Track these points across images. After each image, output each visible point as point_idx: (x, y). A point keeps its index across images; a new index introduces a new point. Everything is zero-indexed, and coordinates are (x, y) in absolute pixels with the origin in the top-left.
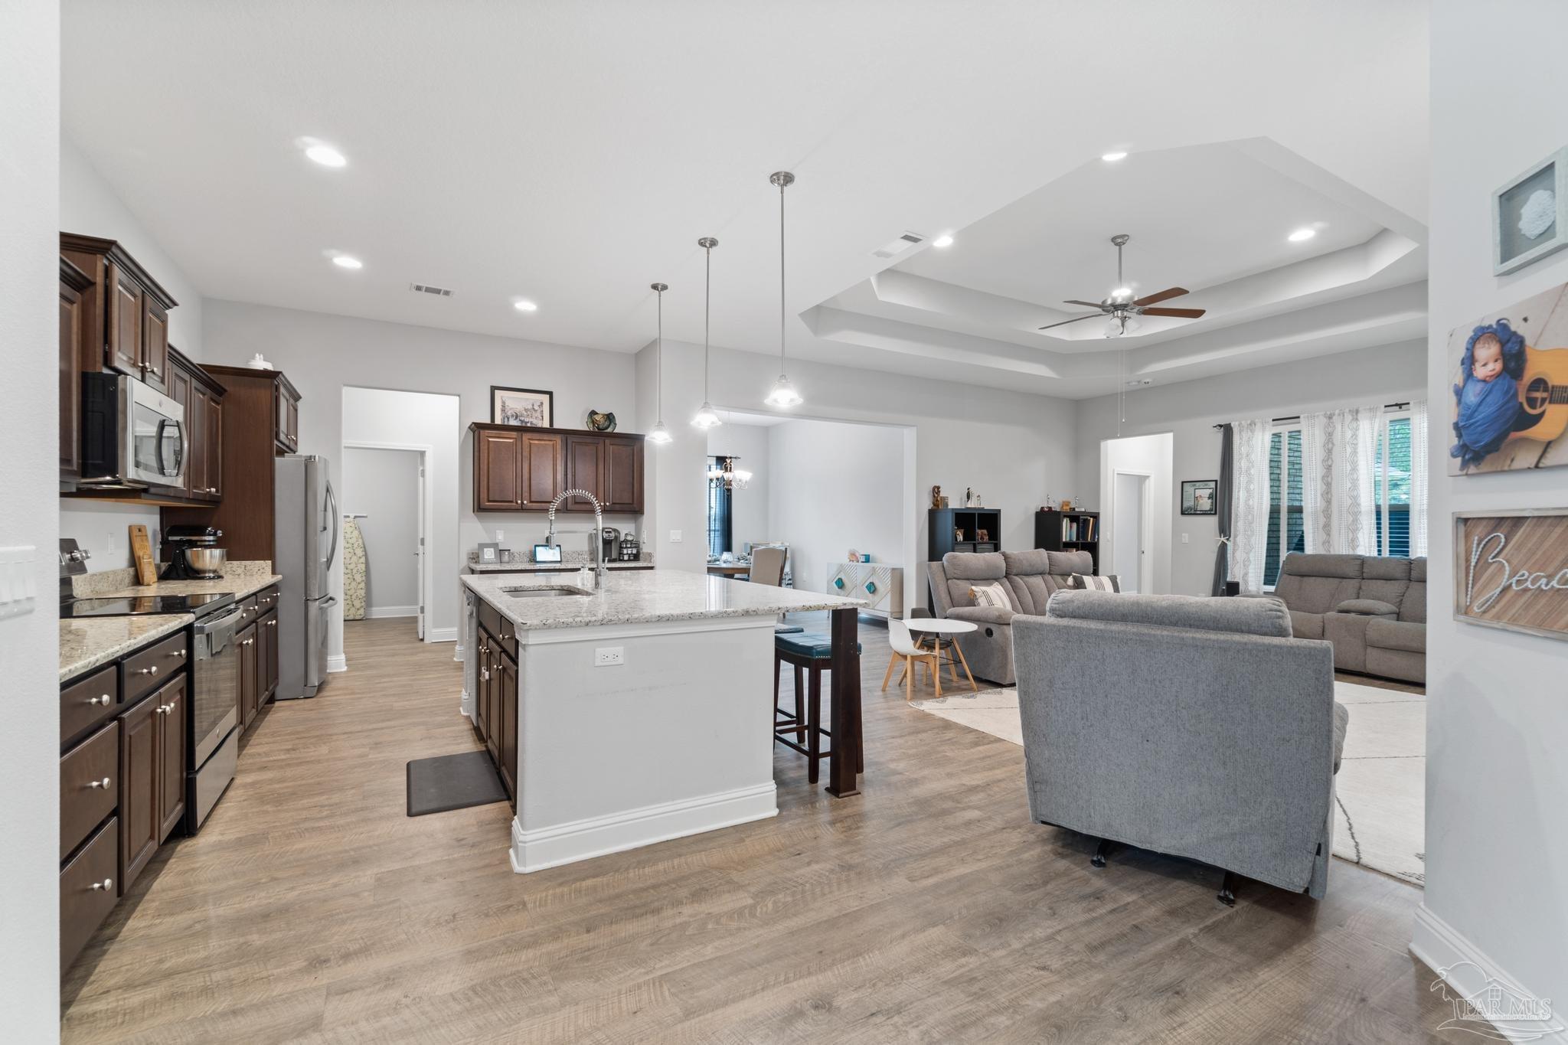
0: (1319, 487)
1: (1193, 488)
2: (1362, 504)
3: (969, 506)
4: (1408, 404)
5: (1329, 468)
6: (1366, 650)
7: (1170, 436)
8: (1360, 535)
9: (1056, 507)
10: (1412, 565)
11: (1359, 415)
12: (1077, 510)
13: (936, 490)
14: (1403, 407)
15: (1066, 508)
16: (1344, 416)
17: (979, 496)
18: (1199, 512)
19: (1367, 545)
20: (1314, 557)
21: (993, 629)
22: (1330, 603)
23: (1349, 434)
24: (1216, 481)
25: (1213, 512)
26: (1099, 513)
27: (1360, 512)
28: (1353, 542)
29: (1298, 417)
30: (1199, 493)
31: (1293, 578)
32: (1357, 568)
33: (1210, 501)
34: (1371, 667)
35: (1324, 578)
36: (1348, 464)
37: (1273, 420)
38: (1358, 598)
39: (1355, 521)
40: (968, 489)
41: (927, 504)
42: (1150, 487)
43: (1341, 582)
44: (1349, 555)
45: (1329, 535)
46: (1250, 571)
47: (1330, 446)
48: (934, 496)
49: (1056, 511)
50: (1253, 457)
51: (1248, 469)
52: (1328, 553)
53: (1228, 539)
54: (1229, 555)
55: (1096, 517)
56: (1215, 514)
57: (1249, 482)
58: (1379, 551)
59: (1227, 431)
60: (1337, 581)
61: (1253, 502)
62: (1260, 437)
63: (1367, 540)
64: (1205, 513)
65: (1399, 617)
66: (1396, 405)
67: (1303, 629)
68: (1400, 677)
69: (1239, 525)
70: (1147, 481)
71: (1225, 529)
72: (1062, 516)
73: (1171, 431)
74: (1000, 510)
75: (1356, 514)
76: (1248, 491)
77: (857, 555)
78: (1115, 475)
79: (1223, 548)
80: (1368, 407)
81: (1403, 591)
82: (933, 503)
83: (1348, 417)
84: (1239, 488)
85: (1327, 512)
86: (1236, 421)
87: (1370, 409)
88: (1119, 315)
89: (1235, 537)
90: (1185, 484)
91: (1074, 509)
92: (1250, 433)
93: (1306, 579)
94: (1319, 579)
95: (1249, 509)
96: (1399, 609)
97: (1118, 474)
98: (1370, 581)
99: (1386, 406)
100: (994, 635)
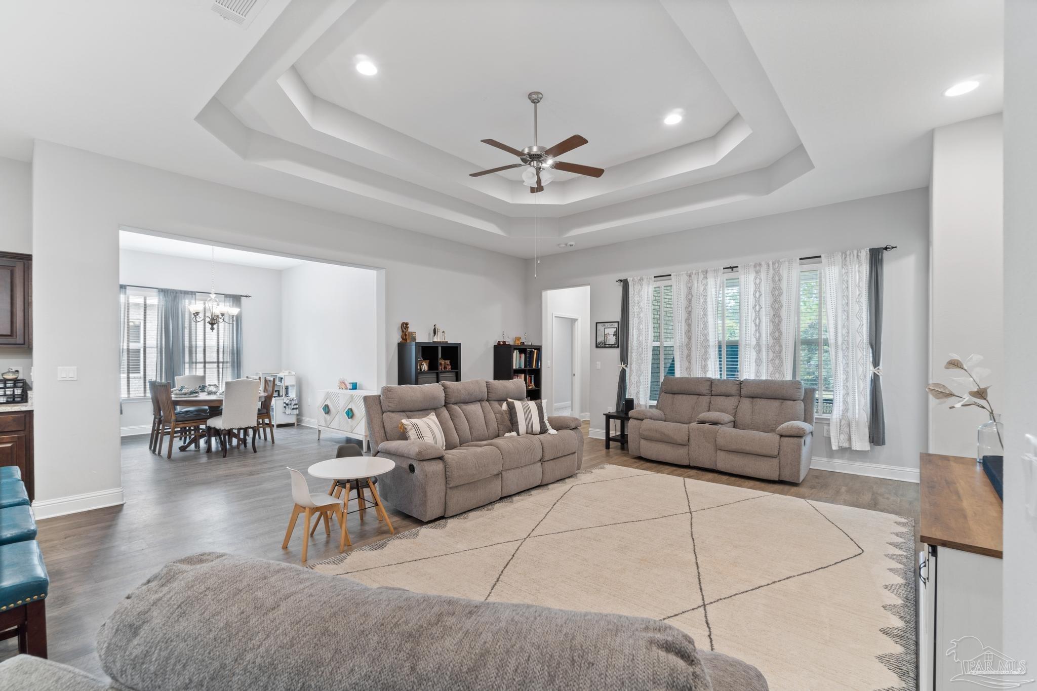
0: (683, 327)
1: (604, 327)
2: (710, 340)
3: (435, 340)
4: (737, 267)
5: (690, 313)
6: (716, 453)
7: (589, 287)
8: (709, 363)
9: (510, 341)
10: (742, 385)
11: (708, 274)
12: (525, 344)
13: (405, 326)
14: (734, 269)
15: (518, 343)
16: (698, 275)
17: (444, 332)
18: (607, 346)
19: (713, 370)
20: (681, 379)
21: (415, 465)
22: (692, 414)
23: (702, 288)
24: (618, 322)
25: (617, 346)
26: (541, 346)
27: (709, 346)
28: (705, 368)
29: (670, 275)
30: (607, 331)
31: (668, 395)
32: (708, 388)
33: (614, 337)
34: (720, 466)
35: (688, 395)
36: (701, 311)
37: (655, 277)
38: (709, 411)
39: (706, 352)
40: (435, 326)
41: (397, 338)
42: (579, 326)
43: (698, 398)
44: (702, 378)
45: (690, 362)
46: (641, 390)
47: (690, 297)
48: (403, 331)
49: (509, 345)
50: (641, 304)
51: (639, 313)
52: (690, 377)
53: (626, 366)
54: (627, 378)
55: (539, 349)
56: (618, 347)
57: (640, 323)
58: (721, 374)
59: (625, 283)
60: (695, 397)
61: (643, 338)
62: (646, 290)
63: (713, 367)
64: (611, 347)
65: (735, 425)
66: (730, 268)
67: (675, 437)
68: (738, 473)
69: (633, 355)
70: (576, 323)
71: (624, 359)
72: (513, 349)
73: (588, 284)
74: (460, 344)
75: (706, 347)
76: (639, 330)
77: (346, 383)
78: (554, 318)
79: (623, 372)
80: (713, 269)
81: (736, 404)
82: (402, 338)
83: (701, 276)
84: (633, 328)
85: (689, 346)
86: (631, 277)
87: (714, 270)
88: (535, 165)
89: (631, 364)
90: (598, 324)
91: (524, 343)
92: (640, 286)
93: (676, 396)
94: (685, 396)
95: (640, 342)
96: (735, 418)
97: (555, 317)
98: (716, 397)
99: (724, 269)
100: (416, 471)
